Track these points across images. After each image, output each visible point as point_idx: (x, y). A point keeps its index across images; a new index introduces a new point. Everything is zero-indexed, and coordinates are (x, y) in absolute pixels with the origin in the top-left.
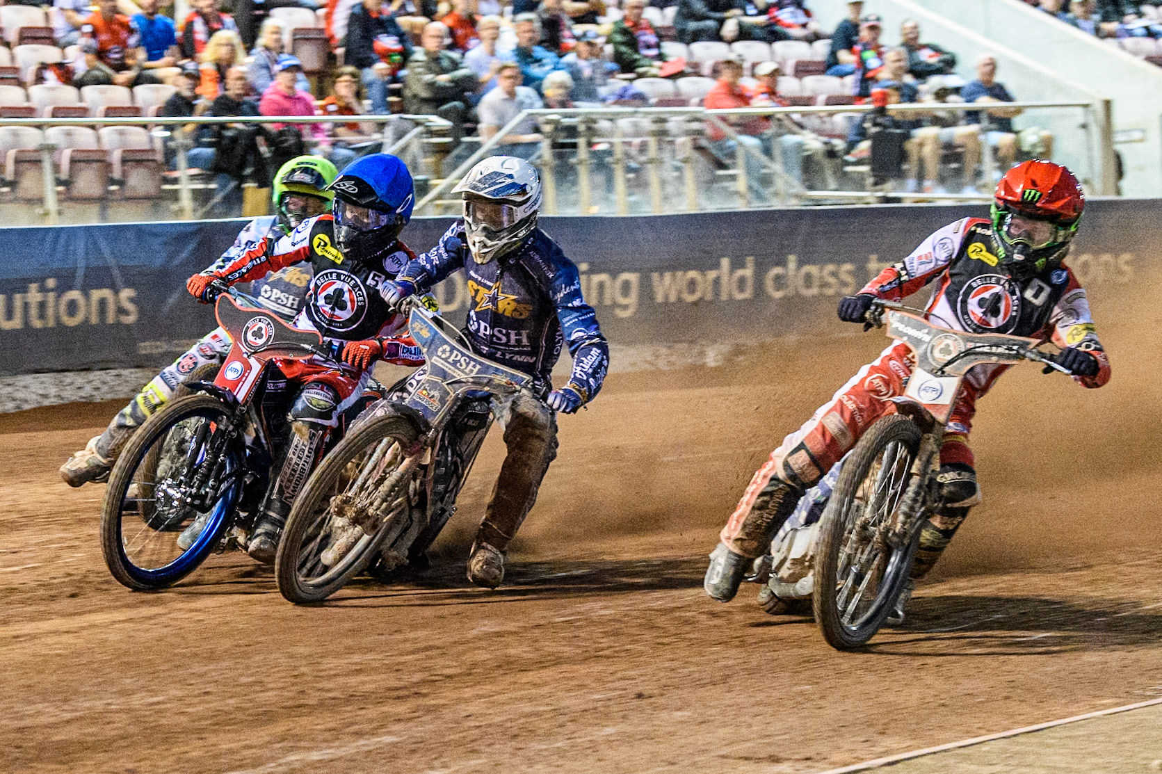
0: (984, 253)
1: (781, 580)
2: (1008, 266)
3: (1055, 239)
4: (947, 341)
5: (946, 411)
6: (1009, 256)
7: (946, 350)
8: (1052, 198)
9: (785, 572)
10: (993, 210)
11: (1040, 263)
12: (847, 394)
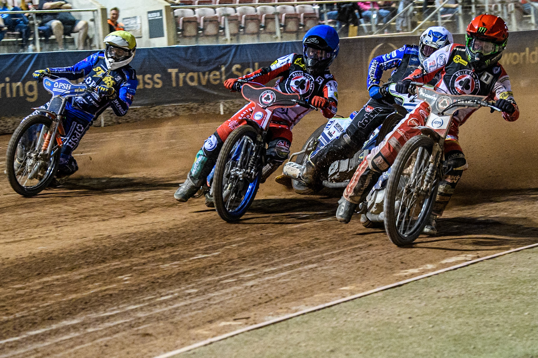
0: (461, 60)
1: (372, 213)
2: (472, 64)
3: (495, 50)
4: (444, 100)
5: (445, 132)
6: (473, 58)
7: (444, 104)
8: (492, 31)
9: (373, 209)
10: (466, 36)
11: (487, 62)
12: (399, 128)
